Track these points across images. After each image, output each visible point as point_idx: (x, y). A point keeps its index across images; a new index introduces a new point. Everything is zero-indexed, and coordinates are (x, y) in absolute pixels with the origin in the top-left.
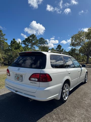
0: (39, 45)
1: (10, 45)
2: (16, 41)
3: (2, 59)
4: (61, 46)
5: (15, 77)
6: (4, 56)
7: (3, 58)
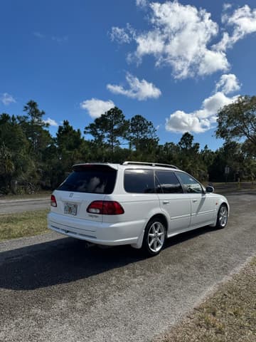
0: (132, 134)
1: (56, 137)
2: (71, 128)
3: (36, 174)
4: (192, 137)
5: (65, 208)
6: (41, 167)
7: (38, 172)
